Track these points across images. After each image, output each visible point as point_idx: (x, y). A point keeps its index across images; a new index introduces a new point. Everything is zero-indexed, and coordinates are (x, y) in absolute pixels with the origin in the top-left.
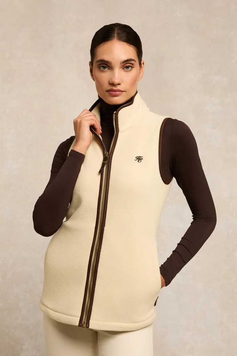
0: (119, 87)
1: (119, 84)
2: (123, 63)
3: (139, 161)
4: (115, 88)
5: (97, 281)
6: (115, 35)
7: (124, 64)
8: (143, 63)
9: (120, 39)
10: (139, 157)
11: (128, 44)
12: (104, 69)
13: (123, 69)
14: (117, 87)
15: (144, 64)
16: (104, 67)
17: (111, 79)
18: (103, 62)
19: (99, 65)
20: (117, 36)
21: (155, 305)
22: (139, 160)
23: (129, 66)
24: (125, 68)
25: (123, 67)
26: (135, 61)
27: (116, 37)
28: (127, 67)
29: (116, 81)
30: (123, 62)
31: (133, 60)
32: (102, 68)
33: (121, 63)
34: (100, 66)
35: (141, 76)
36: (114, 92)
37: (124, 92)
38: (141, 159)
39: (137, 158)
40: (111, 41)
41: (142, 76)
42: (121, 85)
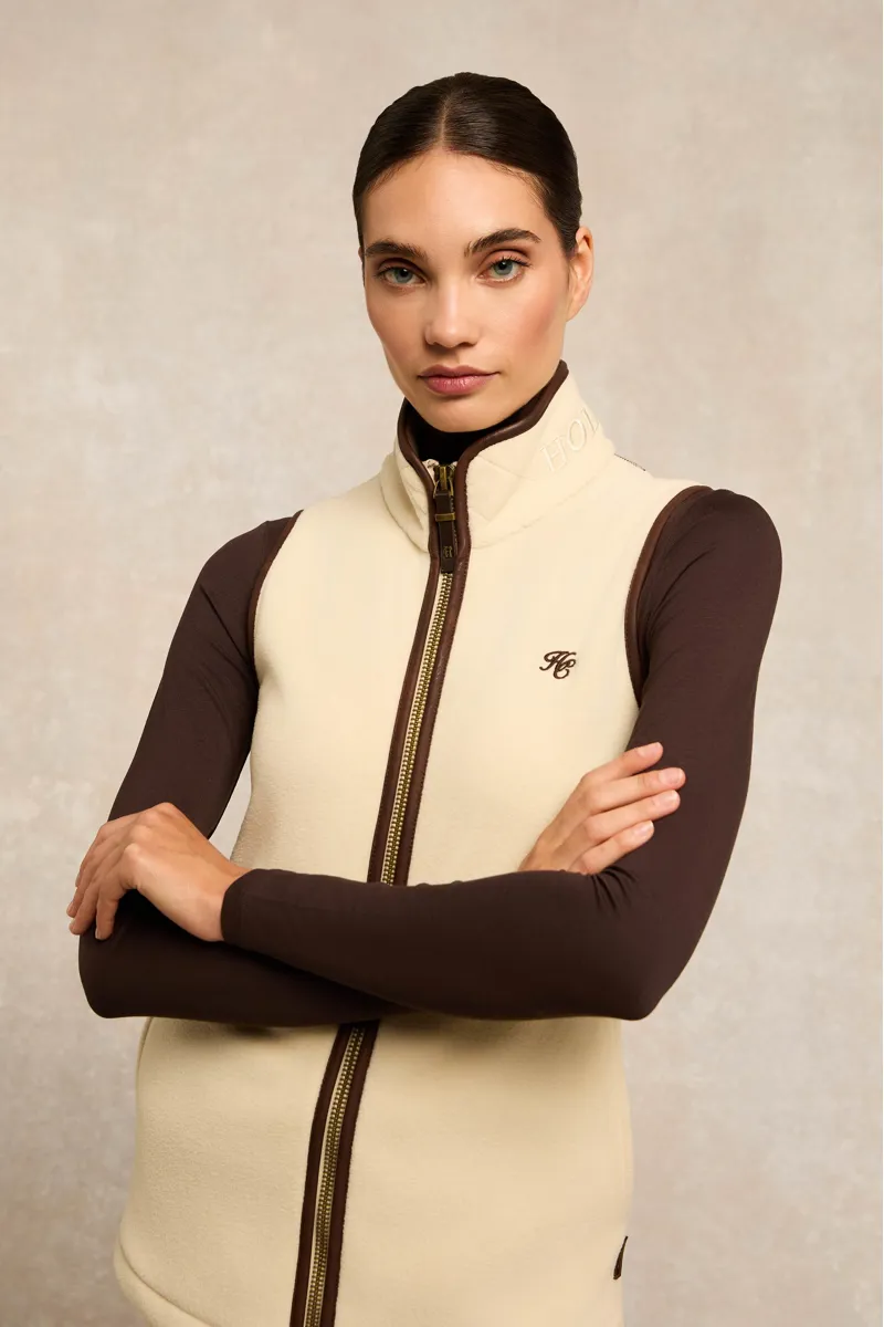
0: (467, 359)
1: (466, 345)
2: (474, 251)
3: (560, 674)
4: (448, 364)
5: (349, 1195)
6: (440, 129)
7: (480, 255)
8: (587, 239)
9: (462, 142)
10: (561, 653)
11: (499, 166)
12: (401, 279)
13: (483, 273)
14: (458, 361)
15: (594, 241)
16: (403, 274)
17: (431, 323)
18: (395, 252)
19: (380, 265)
20: (447, 134)
21: (617, 1273)
22: (558, 669)
23: (509, 262)
24: (492, 273)
25: (483, 267)
26: (535, 238)
27: (442, 136)
28: (503, 266)
29: (451, 331)
30: (476, 247)
31: (525, 234)
32: (392, 278)
33: (466, 253)
34: (383, 268)
35: (576, 297)
36: (449, 382)
37: (497, 376)
38: (568, 663)
39: (550, 658)
40: (422, 158)
41: (583, 299)
42: (477, 346)
